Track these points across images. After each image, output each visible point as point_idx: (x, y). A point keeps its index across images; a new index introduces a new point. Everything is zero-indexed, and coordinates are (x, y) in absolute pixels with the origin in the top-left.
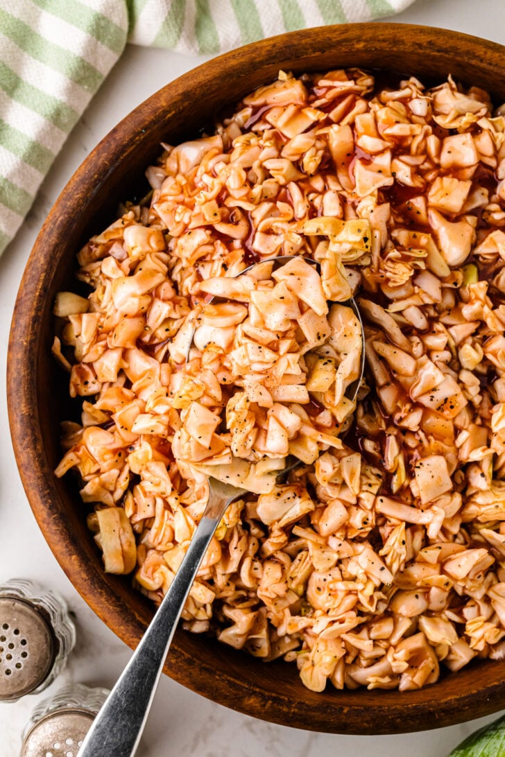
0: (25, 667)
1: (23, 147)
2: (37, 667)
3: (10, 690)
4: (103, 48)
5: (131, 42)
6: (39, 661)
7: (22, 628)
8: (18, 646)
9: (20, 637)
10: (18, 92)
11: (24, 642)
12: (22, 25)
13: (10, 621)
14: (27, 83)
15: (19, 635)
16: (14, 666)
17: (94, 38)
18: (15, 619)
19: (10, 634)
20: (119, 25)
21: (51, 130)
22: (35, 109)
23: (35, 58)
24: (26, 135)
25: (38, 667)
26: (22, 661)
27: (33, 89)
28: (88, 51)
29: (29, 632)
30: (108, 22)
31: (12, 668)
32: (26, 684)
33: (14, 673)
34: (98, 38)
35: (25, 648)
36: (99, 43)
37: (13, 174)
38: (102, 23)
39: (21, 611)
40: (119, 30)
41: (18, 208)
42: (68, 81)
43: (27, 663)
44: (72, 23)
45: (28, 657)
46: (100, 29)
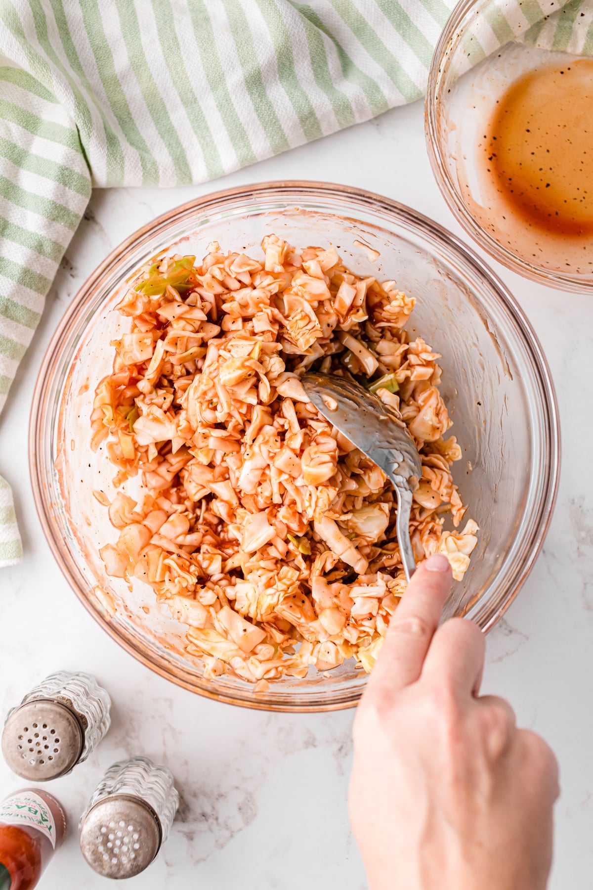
0: (61, 750)
1: (17, 273)
2: (70, 745)
3: (57, 770)
4: (71, 193)
5: (96, 187)
6: (70, 741)
7: (47, 722)
8: (49, 736)
9: (49, 729)
10: (7, 232)
11: (53, 732)
12: (5, 180)
13: (36, 720)
14: (13, 224)
15: (48, 728)
16: (53, 752)
17: (61, 185)
18: (40, 718)
19: (40, 730)
20: (81, 173)
21: (37, 257)
22: (22, 243)
23: (17, 205)
24: (18, 264)
25: (72, 745)
26: (57, 746)
27: (19, 228)
28: (58, 195)
29: (54, 722)
30: (71, 171)
31: (52, 754)
32: (67, 762)
33: (55, 757)
34: (65, 185)
35: (55, 736)
36: (67, 188)
37: (13, 295)
38: (66, 173)
39: (42, 710)
40: (82, 177)
41: (23, 321)
42: (46, 220)
43: (61, 746)
44: (43, 175)
45: (60, 741)
46: (65, 177)
